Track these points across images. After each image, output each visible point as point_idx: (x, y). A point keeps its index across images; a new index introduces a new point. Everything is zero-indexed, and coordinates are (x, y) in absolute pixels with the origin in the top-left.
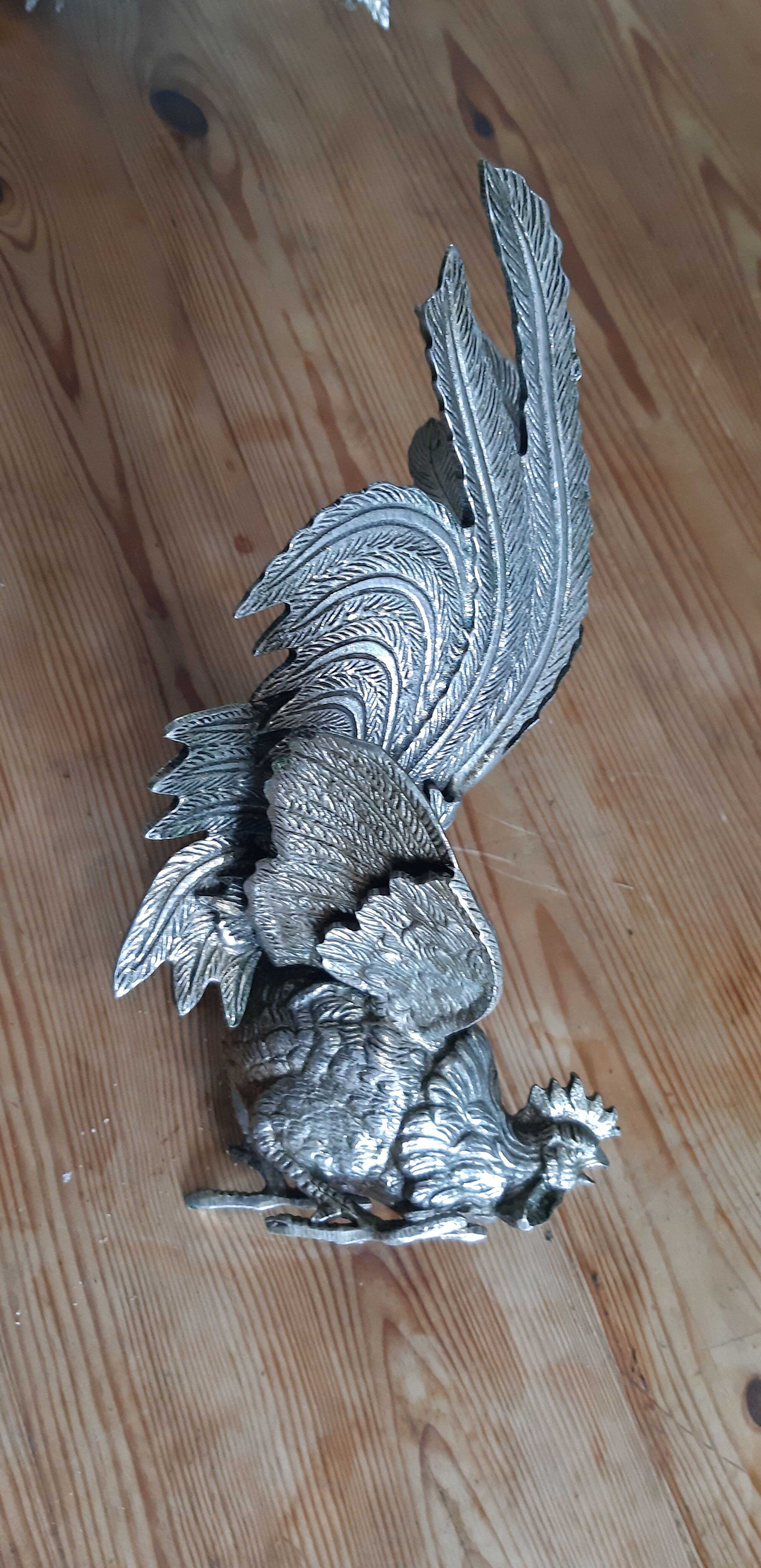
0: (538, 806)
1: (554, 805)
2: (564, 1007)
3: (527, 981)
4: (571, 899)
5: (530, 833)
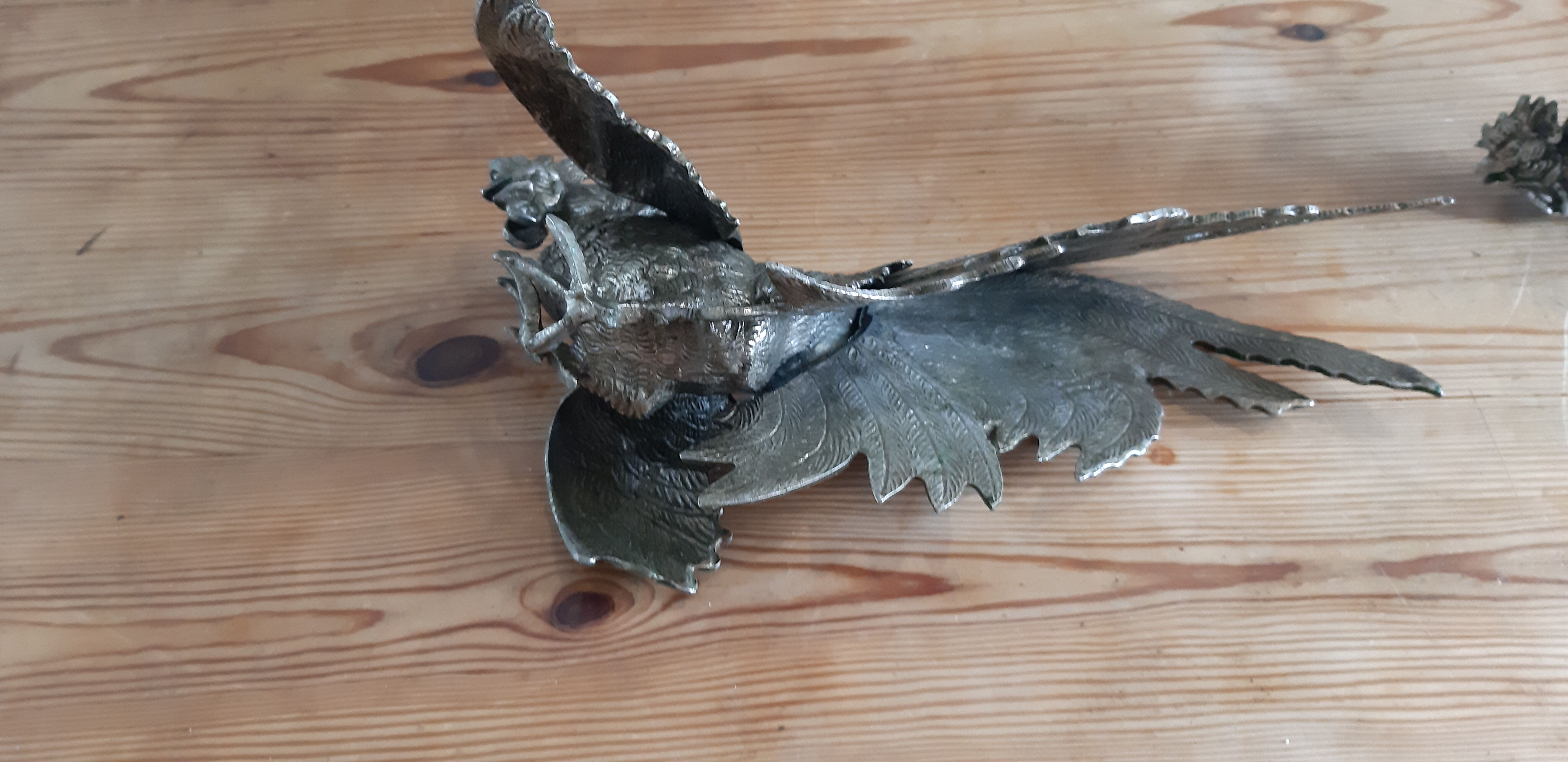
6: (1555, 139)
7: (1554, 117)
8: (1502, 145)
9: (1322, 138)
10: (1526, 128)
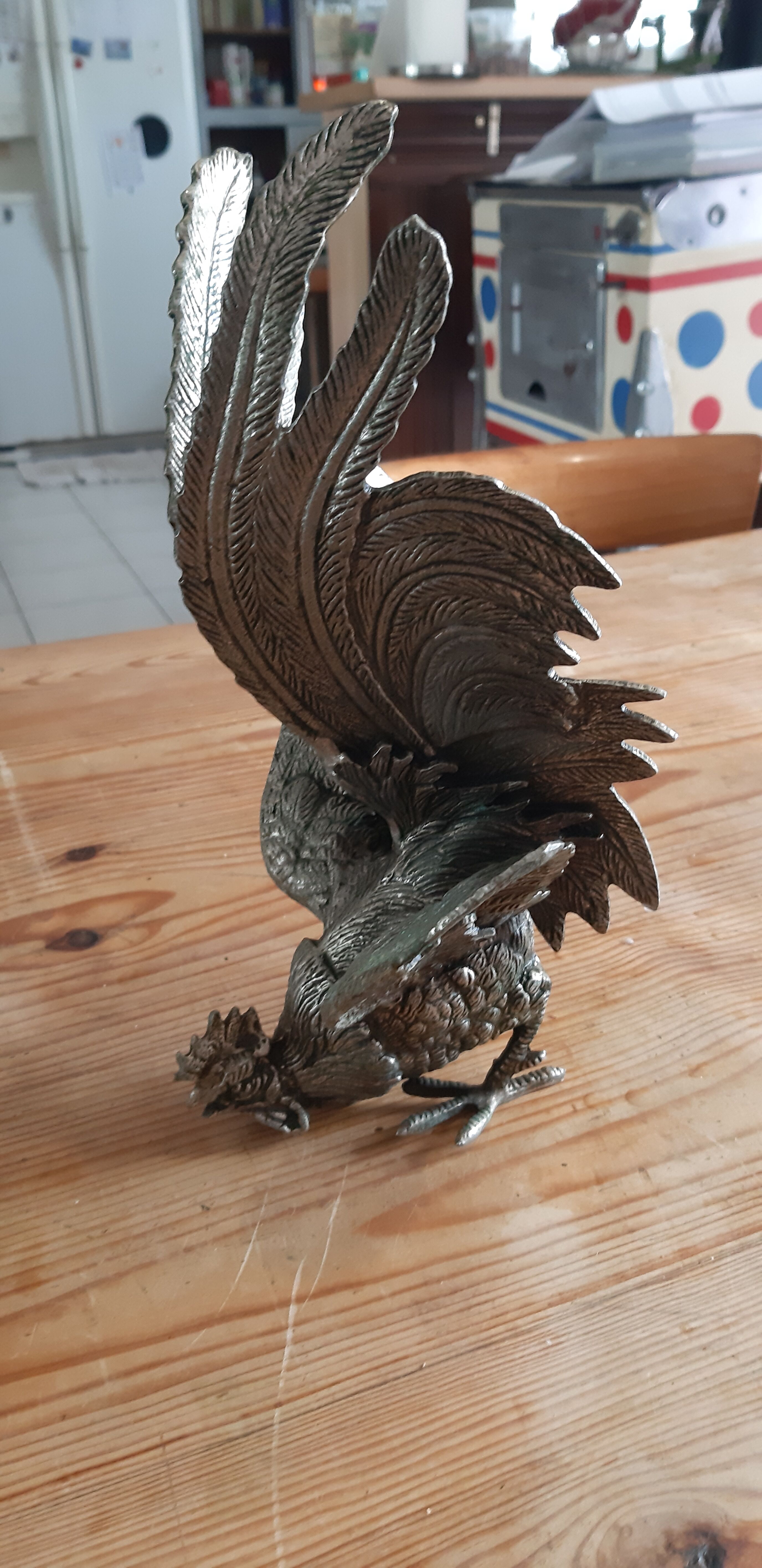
0: (212, 1224)
1: (207, 1205)
2: (497, 1211)
3: (471, 1252)
4: (344, 1194)
5: (254, 1237)
6: (263, 1050)
7: (257, 1025)
8: (205, 1071)
9: (61, 1079)
10: (228, 1045)
